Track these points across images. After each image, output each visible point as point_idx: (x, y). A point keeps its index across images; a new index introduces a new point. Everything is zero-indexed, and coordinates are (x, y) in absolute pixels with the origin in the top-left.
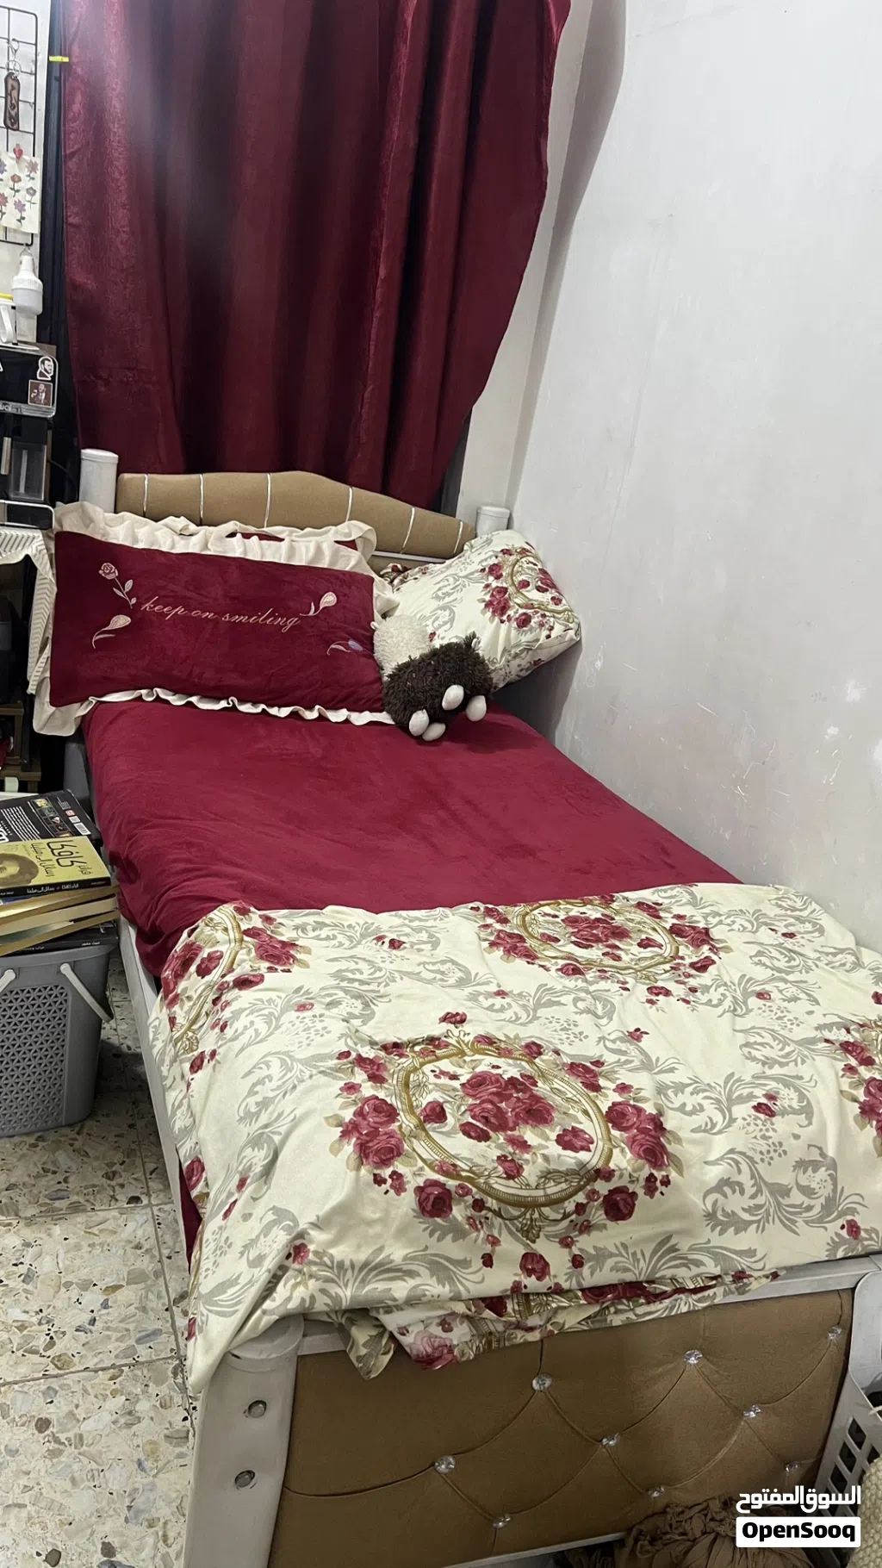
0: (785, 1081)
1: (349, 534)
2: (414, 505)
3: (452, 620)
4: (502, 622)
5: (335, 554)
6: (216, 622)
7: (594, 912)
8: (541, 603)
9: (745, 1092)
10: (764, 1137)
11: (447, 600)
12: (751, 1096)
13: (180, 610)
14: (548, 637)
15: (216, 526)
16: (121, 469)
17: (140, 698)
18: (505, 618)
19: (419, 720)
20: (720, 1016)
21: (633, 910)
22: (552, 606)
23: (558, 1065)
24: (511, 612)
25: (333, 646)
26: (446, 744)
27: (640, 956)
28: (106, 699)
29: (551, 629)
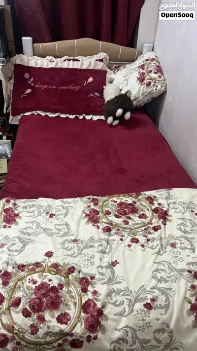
0: (163, 292)
1: (101, 57)
2: (122, 45)
3: (127, 84)
4: (142, 85)
5: (95, 64)
6: (56, 89)
7: (130, 200)
8: (155, 78)
9: (144, 296)
10: (143, 320)
11: (127, 77)
12: (146, 298)
13: (46, 86)
14: (156, 89)
15: (61, 58)
16: (34, 42)
17: (33, 114)
18: (143, 83)
19: (110, 119)
20: (152, 254)
21: (144, 200)
22: (158, 79)
23: (76, 278)
24: (145, 81)
25: (90, 95)
26: (119, 127)
27: (137, 222)
28: (25, 114)
29: (157, 87)
